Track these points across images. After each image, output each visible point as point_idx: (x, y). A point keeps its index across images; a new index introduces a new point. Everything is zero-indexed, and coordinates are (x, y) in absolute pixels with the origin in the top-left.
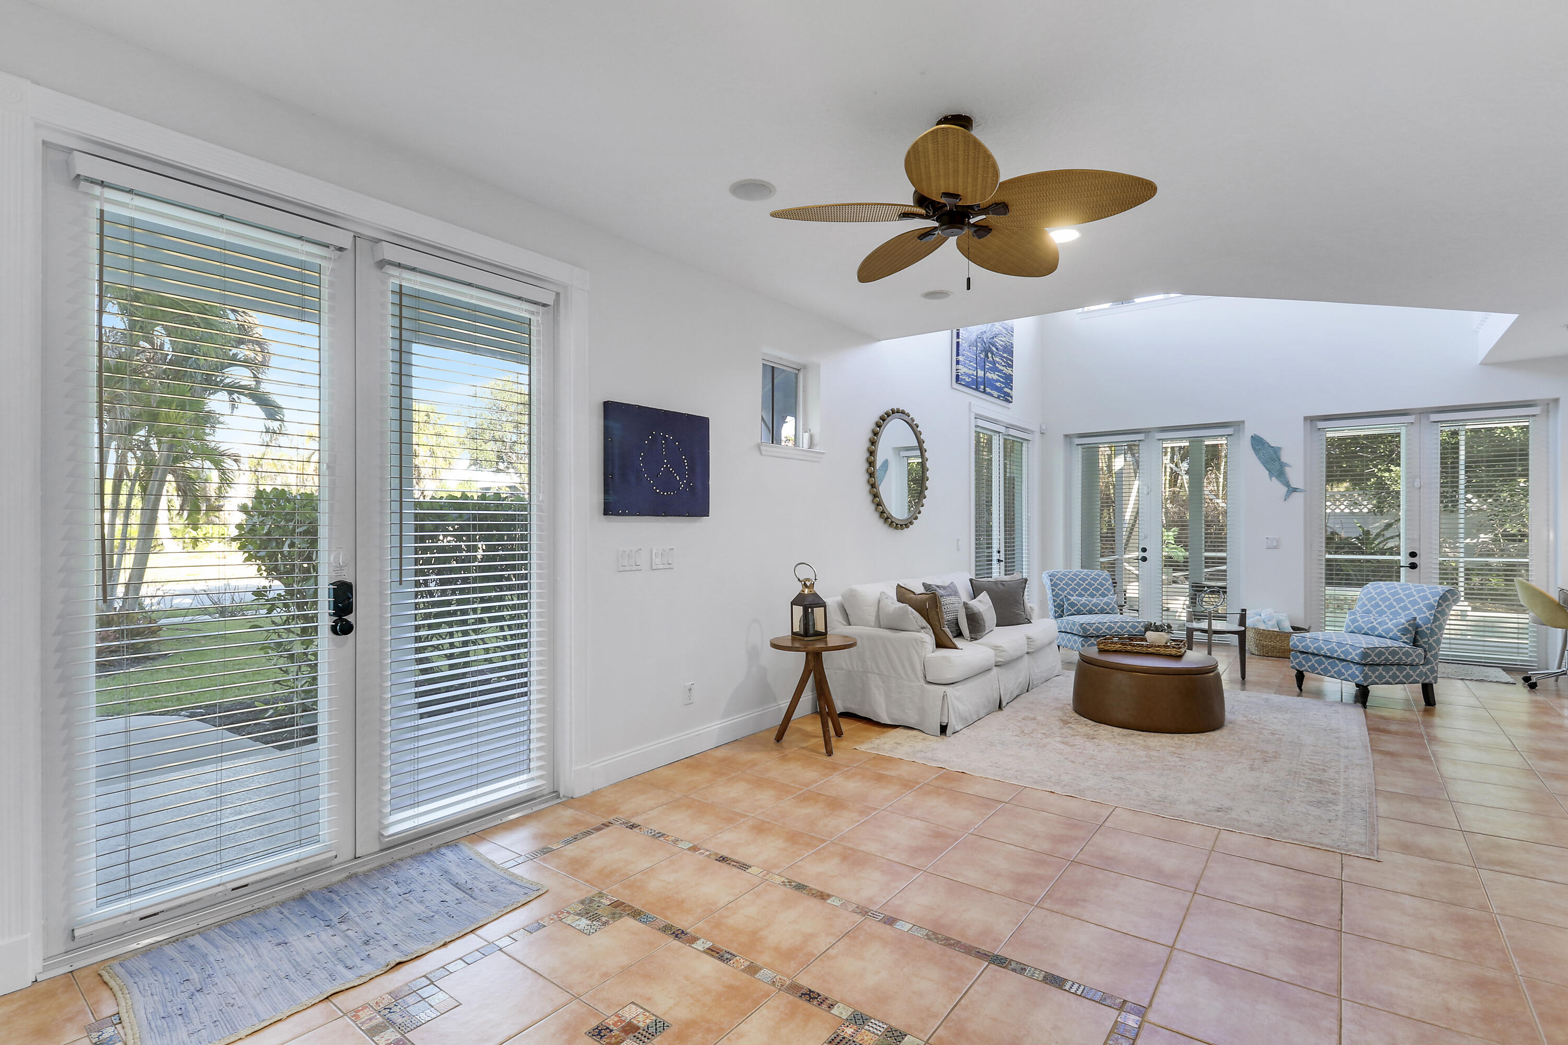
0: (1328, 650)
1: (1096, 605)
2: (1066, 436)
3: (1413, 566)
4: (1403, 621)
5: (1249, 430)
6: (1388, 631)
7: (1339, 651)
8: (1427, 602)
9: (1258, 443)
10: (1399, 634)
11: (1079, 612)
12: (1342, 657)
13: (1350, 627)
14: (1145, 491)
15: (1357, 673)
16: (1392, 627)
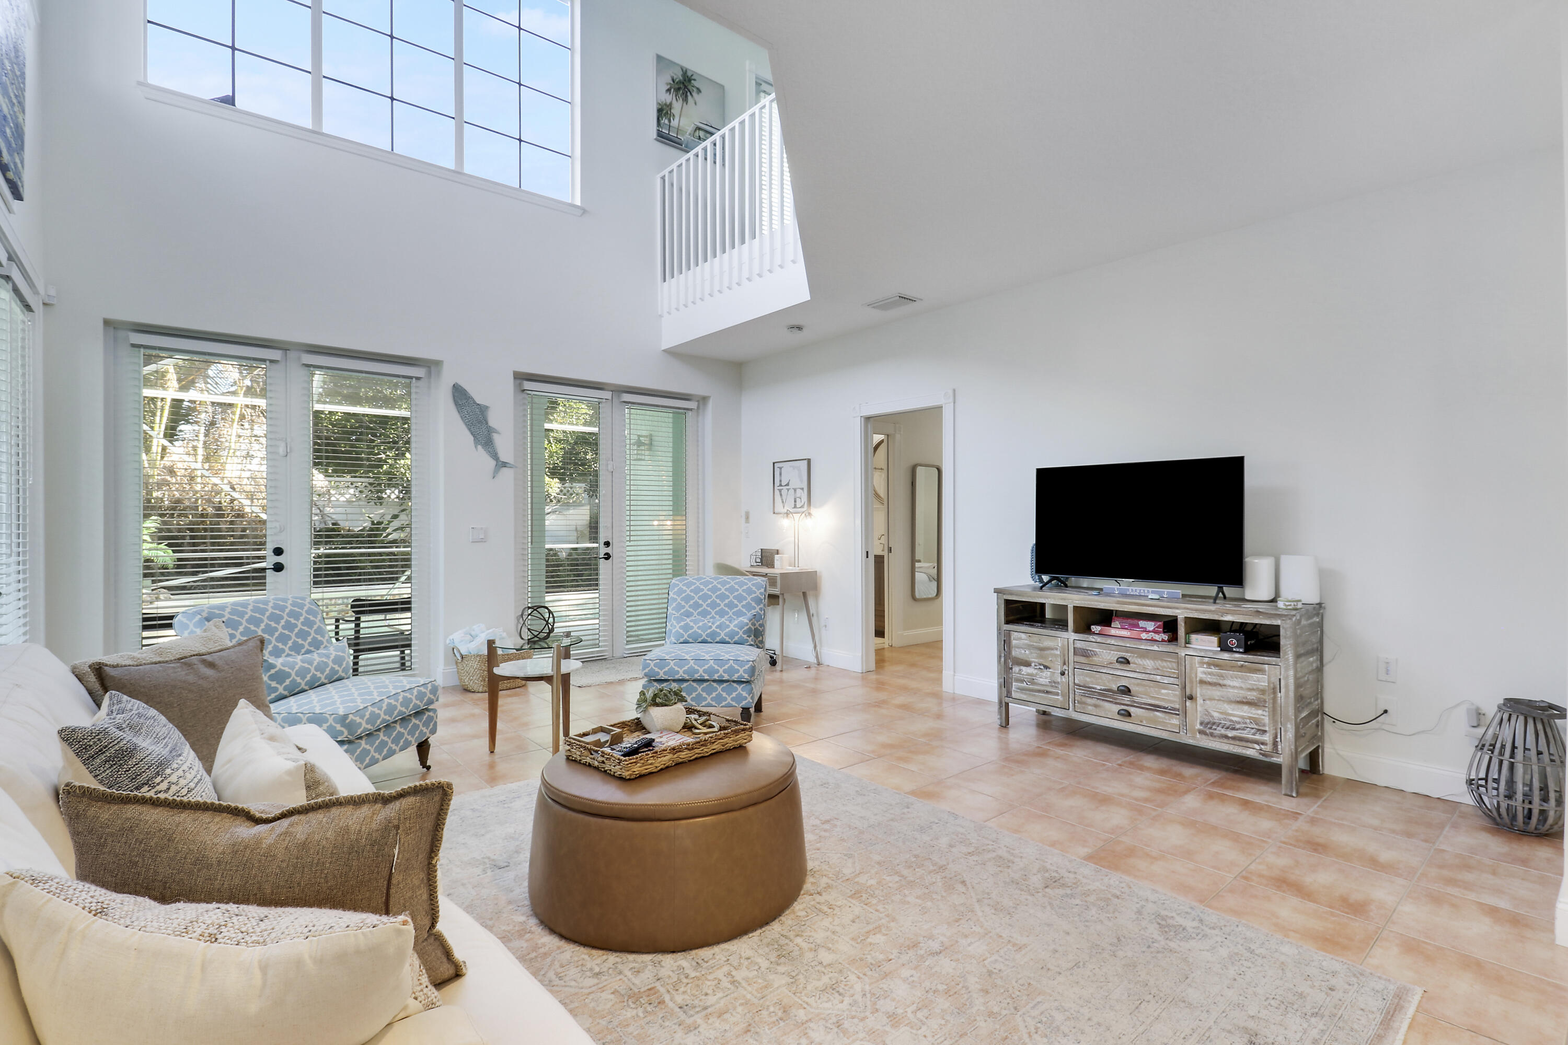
0: (705, 671)
1: (320, 668)
2: (107, 323)
3: (608, 557)
4: (746, 621)
6: (732, 634)
7: (721, 670)
9: (460, 396)
11: (295, 692)
12: (726, 677)
13: (683, 636)
14: (281, 451)
15: (744, 694)
16: (736, 629)
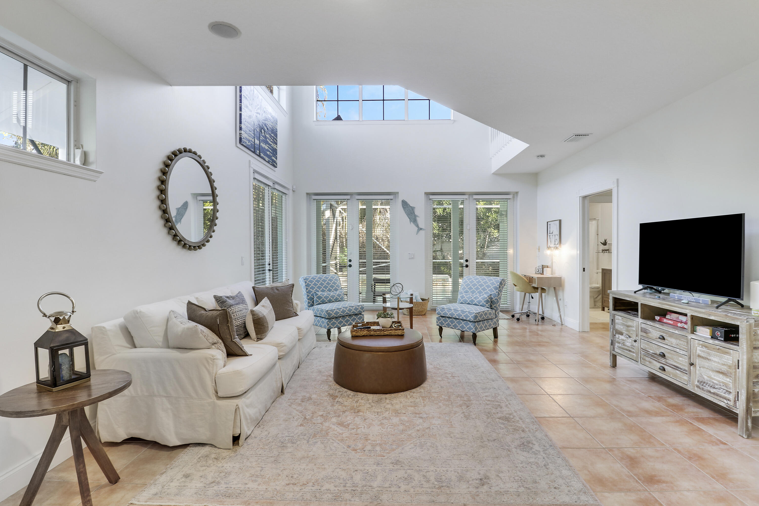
0: (457, 315)
1: (333, 297)
2: (307, 194)
3: (467, 266)
4: (486, 296)
5: (401, 197)
6: (480, 302)
7: (463, 315)
8: (494, 286)
9: (405, 204)
10: (485, 303)
11: (323, 302)
12: (465, 319)
13: (461, 301)
14: (351, 228)
15: (472, 327)
16: (481, 300)
